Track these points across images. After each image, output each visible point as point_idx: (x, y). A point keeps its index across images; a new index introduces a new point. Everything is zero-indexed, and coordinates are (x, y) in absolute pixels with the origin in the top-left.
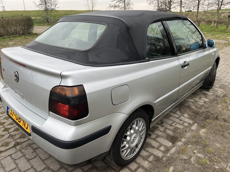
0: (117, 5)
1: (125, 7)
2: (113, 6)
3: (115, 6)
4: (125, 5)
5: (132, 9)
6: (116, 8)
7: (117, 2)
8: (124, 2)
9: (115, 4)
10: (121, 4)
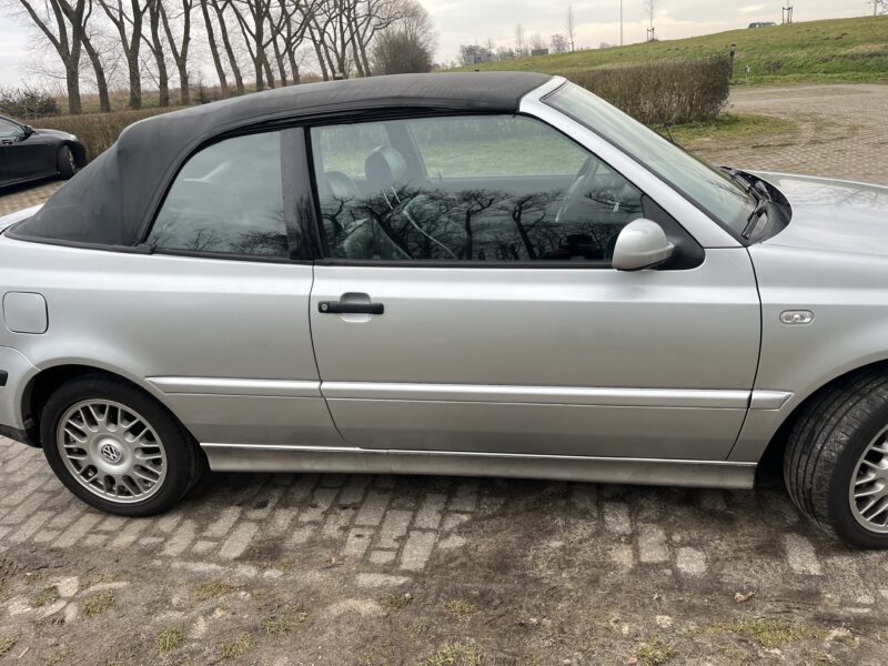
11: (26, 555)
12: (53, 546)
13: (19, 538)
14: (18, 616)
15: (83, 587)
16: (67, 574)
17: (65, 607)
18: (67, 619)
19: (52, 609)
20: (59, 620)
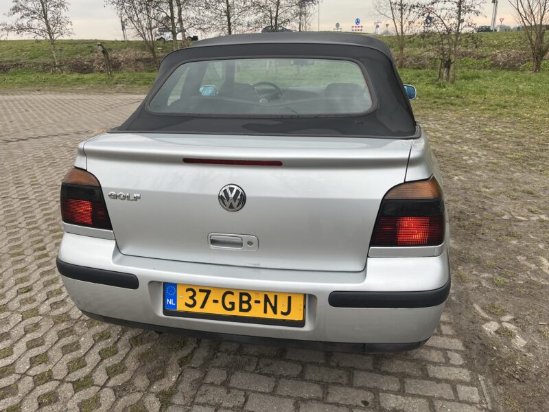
0: (25, 24)
1: (49, 28)
2: (12, 28)
3: (20, 29)
4: (47, 25)
5: (70, 33)
6: (24, 33)
7: (22, 17)
8: (45, 17)
9: (20, 23)
10: (35, 22)
11: (479, 361)
12: (463, 349)
13: (465, 375)
14: (525, 339)
15: (487, 321)
16: (482, 331)
17: (506, 322)
18: (513, 317)
19: (511, 327)
20: (514, 321)
